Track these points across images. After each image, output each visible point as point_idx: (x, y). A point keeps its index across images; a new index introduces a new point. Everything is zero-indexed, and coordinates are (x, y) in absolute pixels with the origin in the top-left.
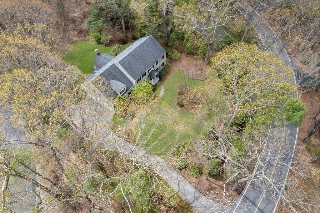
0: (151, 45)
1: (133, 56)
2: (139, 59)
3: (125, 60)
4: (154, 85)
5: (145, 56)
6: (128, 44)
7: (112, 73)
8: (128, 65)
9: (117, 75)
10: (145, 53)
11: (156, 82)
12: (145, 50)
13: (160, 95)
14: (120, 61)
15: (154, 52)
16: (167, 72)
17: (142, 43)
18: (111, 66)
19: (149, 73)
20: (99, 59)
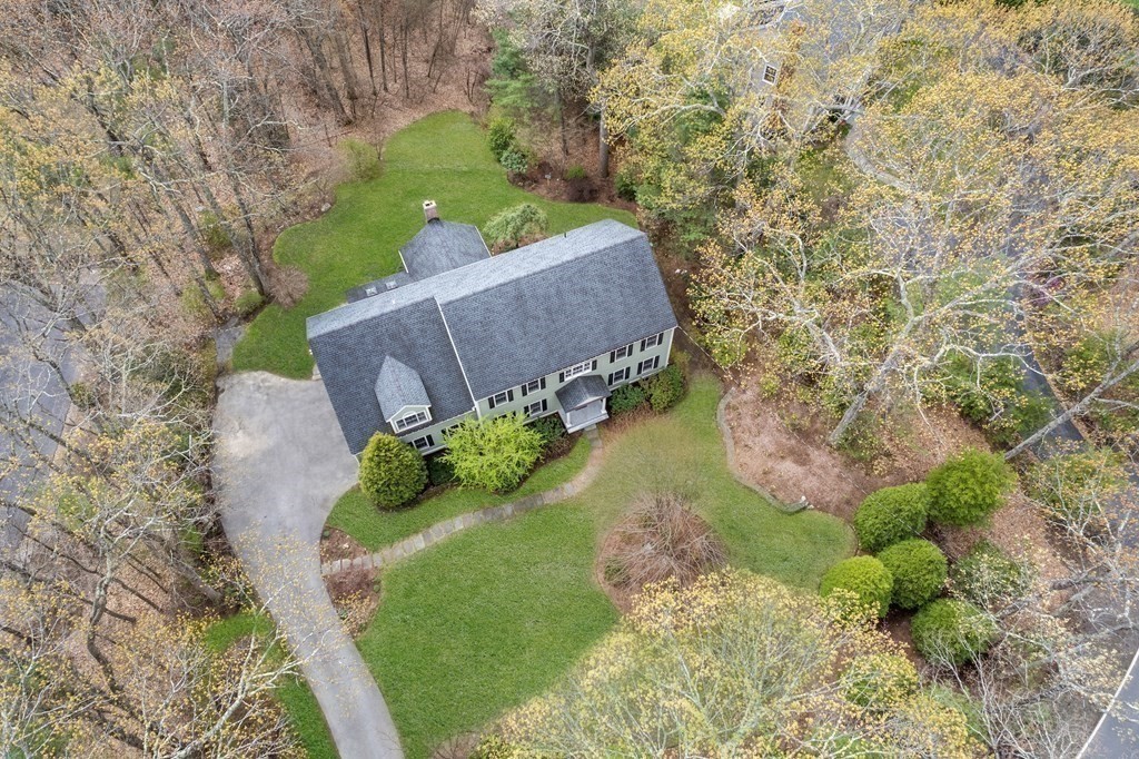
0: (620, 276)
1: (519, 297)
2: (536, 318)
3: (475, 305)
4: (570, 431)
5: (572, 313)
6: (592, 206)
7: (406, 332)
8: (478, 328)
9: (424, 346)
10: (575, 299)
11: (587, 423)
12: (584, 291)
13: (567, 486)
14: (450, 303)
15: (621, 308)
16: (653, 401)
17: (585, 256)
18: (417, 305)
19: (563, 384)
20: (427, 240)
